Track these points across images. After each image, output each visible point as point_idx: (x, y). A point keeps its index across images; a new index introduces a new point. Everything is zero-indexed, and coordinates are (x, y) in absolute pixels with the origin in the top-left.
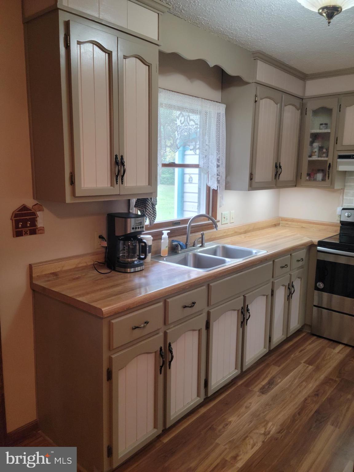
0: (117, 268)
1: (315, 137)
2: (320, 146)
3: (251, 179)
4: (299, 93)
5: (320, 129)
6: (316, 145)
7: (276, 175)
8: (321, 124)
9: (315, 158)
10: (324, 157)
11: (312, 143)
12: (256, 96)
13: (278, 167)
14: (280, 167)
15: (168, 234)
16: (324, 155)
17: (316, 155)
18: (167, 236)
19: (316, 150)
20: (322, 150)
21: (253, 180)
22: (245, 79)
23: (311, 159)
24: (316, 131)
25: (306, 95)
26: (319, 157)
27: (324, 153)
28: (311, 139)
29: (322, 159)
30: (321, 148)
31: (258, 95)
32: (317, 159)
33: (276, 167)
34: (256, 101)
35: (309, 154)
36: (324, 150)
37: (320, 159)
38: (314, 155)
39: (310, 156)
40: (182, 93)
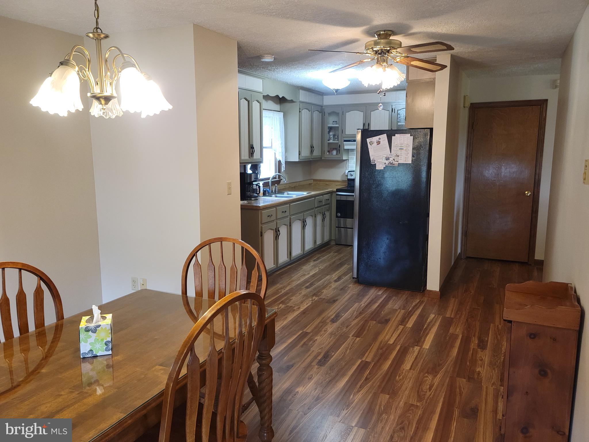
0: (246, 199)
1: (331, 129)
2: (334, 134)
3: (299, 154)
4: (320, 103)
5: (333, 124)
6: (331, 133)
7: (311, 152)
8: (333, 122)
9: (331, 141)
10: (336, 141)
11: (329, 132)
12: (300, 109)
13: (312, 147)
14: (313, 147)
15: (263, 184)
16: (336, 140)
17: (332, 140)
18: (262, 185)
19: (332, 137)
20: (335, 137)
21: (300, 155)
22: (294, 100)
23: (329, 142)
24: (330, 125)
25: (324, 104)
26: (333, 141)
27: (336, 138)
28: (328, 130)
29: (336, 142)
30: (334, 136)
31: (301, 108)
32: (332, 142)
33: (311, 147)
34: (300, 112)
35: (328, 139)
36: (336, 137)
37: (334, 142)
38: (331, 140)
39: (329, 140)
40: (270, 109)
